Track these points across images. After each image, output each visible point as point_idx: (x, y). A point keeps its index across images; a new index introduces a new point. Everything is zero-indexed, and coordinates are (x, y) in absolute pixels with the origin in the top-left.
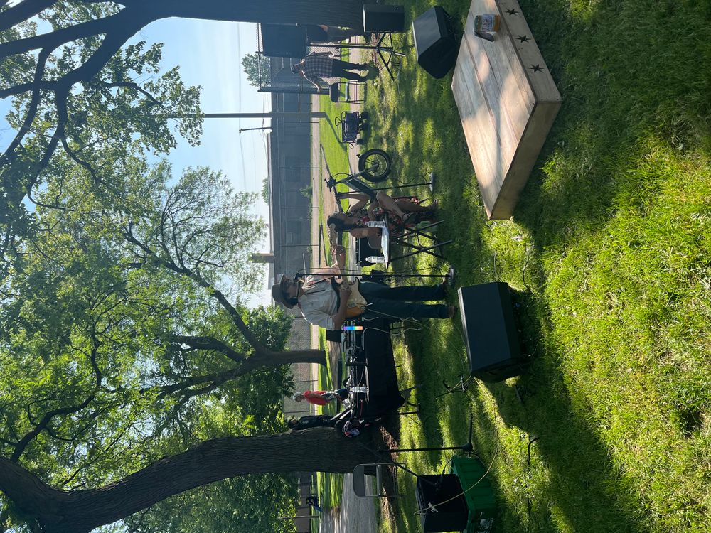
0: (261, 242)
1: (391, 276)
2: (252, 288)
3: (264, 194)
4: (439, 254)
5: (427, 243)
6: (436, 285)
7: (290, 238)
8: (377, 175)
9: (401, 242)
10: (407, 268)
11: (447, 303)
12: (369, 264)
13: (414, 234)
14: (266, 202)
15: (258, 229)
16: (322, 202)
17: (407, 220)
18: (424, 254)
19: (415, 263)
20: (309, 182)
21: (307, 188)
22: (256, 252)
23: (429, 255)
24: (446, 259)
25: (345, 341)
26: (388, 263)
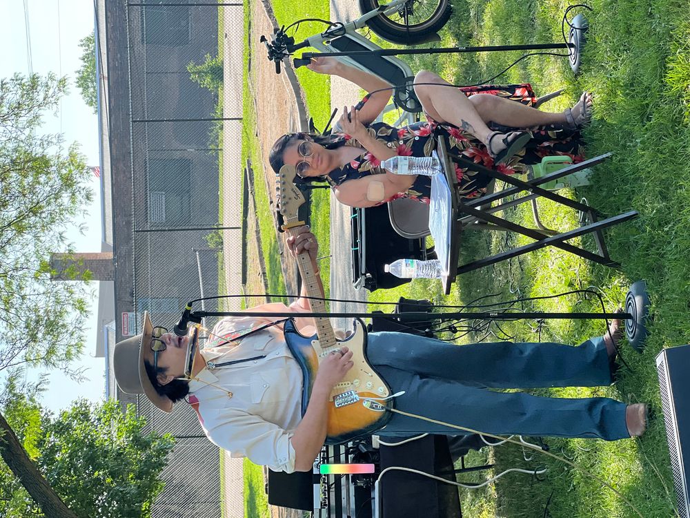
0: (78, 219)
1: (457, 316)
2: (51, 351)
3: (83, 82)
4: (598, 251)
5: (561, 219)
6: (589, 342)
7: (159, 208)
8: (412, 22)
9: (487, 219)
10: (503, 293)
11: (624, 394)
12: (393, 281)
13: (522, 194)
14: (90, 103)
15: (68, 182)
16: (251, 102)
17: (502, 153)
18: (552, 252)
19: (527, 278)
20: (212, 45)
21: (209, 62)
22: (62, 249)
23: (567, 254)
24: (617, 265)
25: (323, 505)
26: (450, 280)
